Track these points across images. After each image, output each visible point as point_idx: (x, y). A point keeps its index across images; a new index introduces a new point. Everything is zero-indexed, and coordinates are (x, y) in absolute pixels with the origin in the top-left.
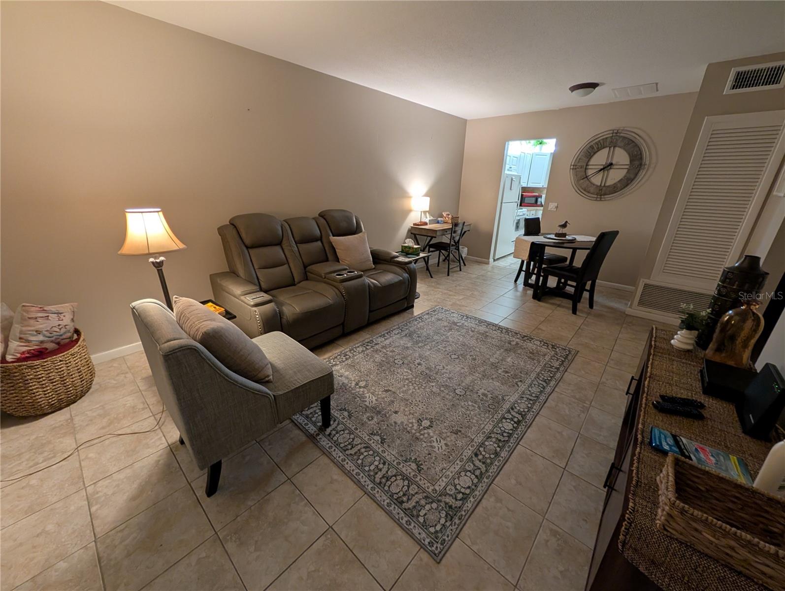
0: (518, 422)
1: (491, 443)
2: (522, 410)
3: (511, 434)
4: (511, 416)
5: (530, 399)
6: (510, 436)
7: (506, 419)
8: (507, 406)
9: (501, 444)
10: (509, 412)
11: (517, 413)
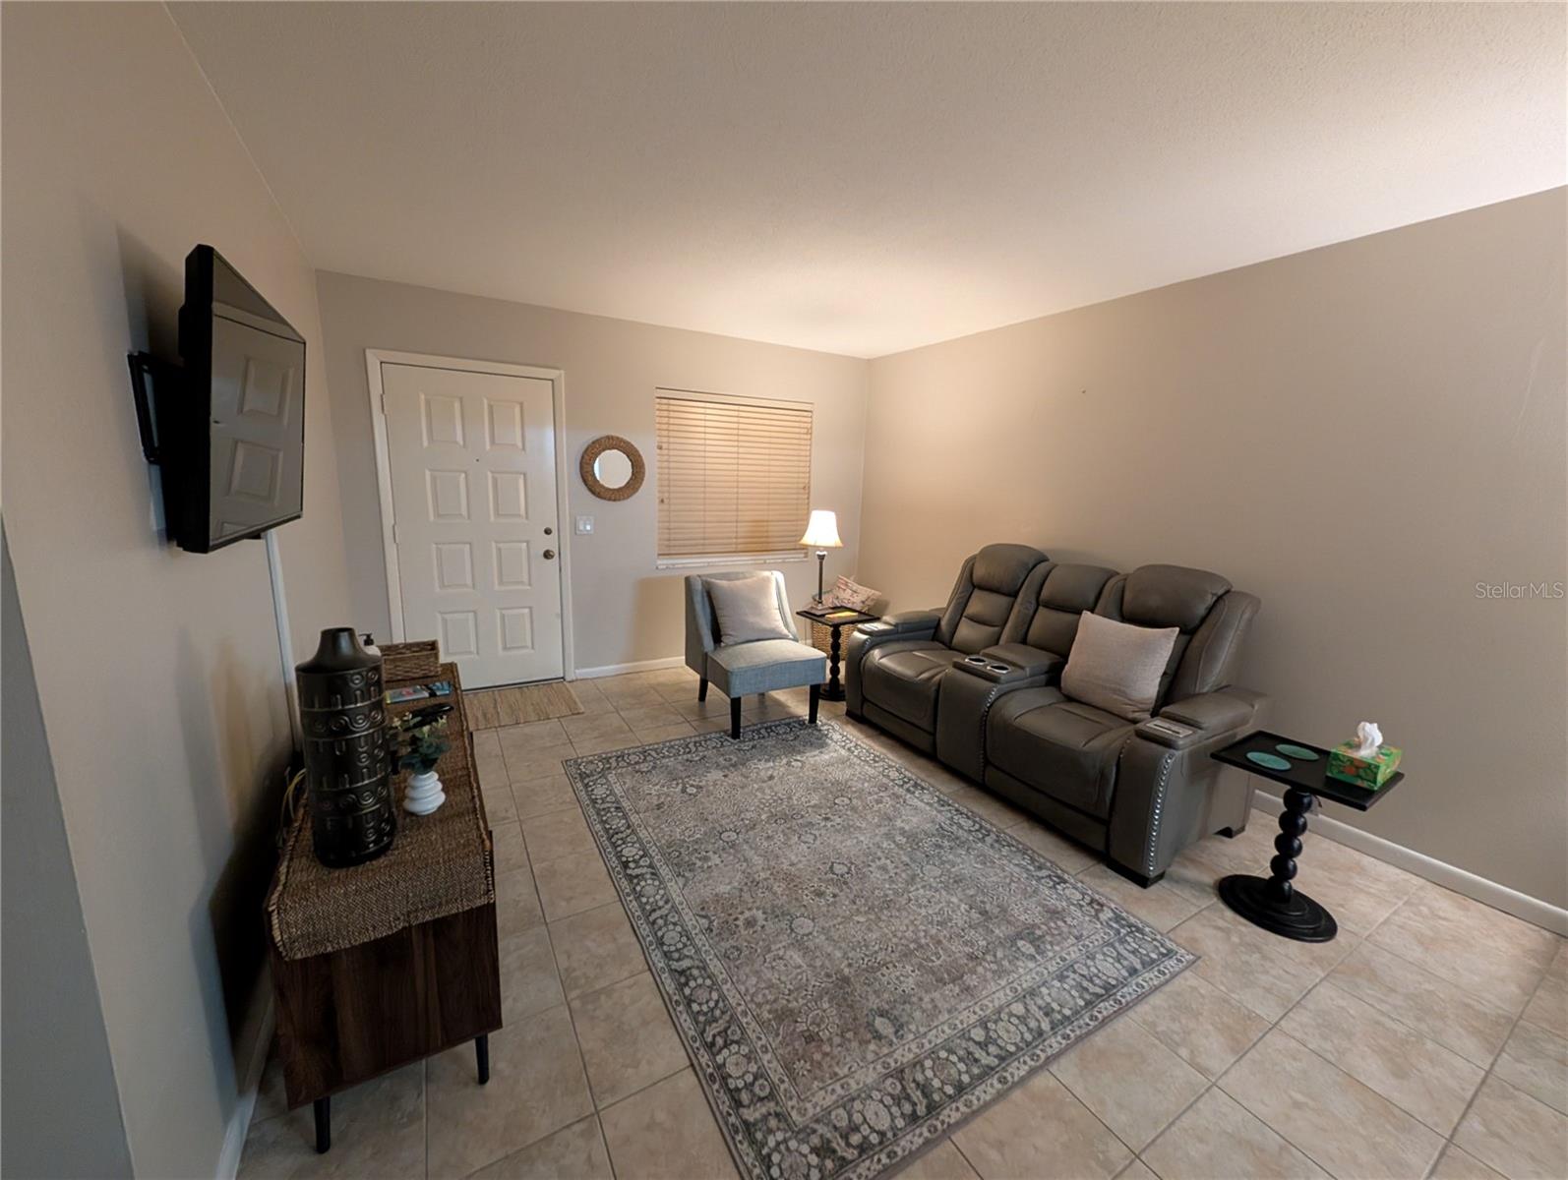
0: (625, 865)
1: (620, 825)
2: (643, 883)
3: (616, 847)
4: (642, 863)
5: (654, 910)
6: (614, 845)
7: (641, 857)
8: (664, 871)
9: (611, 831)
10: (651, 866)
11: (642, 875)
